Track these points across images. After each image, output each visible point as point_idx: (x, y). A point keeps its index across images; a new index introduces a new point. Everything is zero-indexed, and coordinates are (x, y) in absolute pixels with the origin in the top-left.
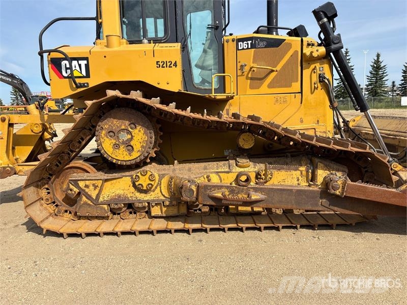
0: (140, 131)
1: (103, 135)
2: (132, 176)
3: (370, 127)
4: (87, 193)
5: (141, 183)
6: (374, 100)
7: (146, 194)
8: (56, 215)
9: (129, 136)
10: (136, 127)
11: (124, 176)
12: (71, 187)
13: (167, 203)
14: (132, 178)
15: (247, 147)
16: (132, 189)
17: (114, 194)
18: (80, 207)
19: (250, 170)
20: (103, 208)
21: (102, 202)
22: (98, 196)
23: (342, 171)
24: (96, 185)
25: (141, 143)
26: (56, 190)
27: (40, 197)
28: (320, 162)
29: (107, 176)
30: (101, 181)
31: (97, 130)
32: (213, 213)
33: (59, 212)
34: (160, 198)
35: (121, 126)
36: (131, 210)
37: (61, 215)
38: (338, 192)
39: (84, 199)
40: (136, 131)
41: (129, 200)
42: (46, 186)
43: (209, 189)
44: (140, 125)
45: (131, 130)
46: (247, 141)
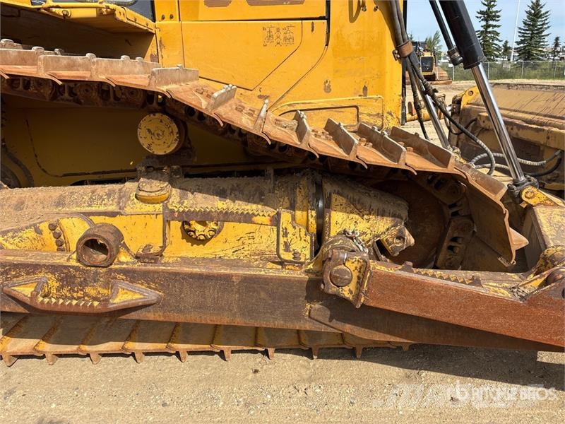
3: (482, 102)
6: (526, 65)
15: (159, 151)
23: (394, 216)
28: (338, 193)
38: (346, 292)
46: (158, 135)
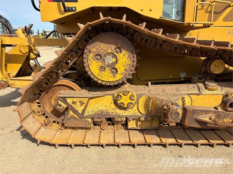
0: (124, 55)
1: (90, 58)
2: (113, 95)
4: (74, 108)
5: (122, 102)
7: (125, 110)
8: (46, 125)
9: (114, 60)
10: (121, 52)
11: (106, 95)
12: (60, 103)
13: (143, 119)
14: (113, 96)
15: (217, 72)
16: (113, 106)
17: (97, 110)
18: (68, 119)
19: (218, 93)
20: (87, 121)
21: (87, 116)
22: (84, 111)
24: (83, 102)
25: (124, 66)
26: (45, 104)
27: (32, 111)
29: (92, 94)
30: (87, 99)
31: (85, 52)
32: (178, 127)
33: (49, 122)
34: (137, 114)
35: (107, 50)
36: (110, 122)
37: (51, 125)
39: (71, 113)
40: (121, 55)
41: (110, 115)
42: (38, 101)
43: (196, 114)
44: (125, 49)
45: (117, 54)
46: (218, 67)
